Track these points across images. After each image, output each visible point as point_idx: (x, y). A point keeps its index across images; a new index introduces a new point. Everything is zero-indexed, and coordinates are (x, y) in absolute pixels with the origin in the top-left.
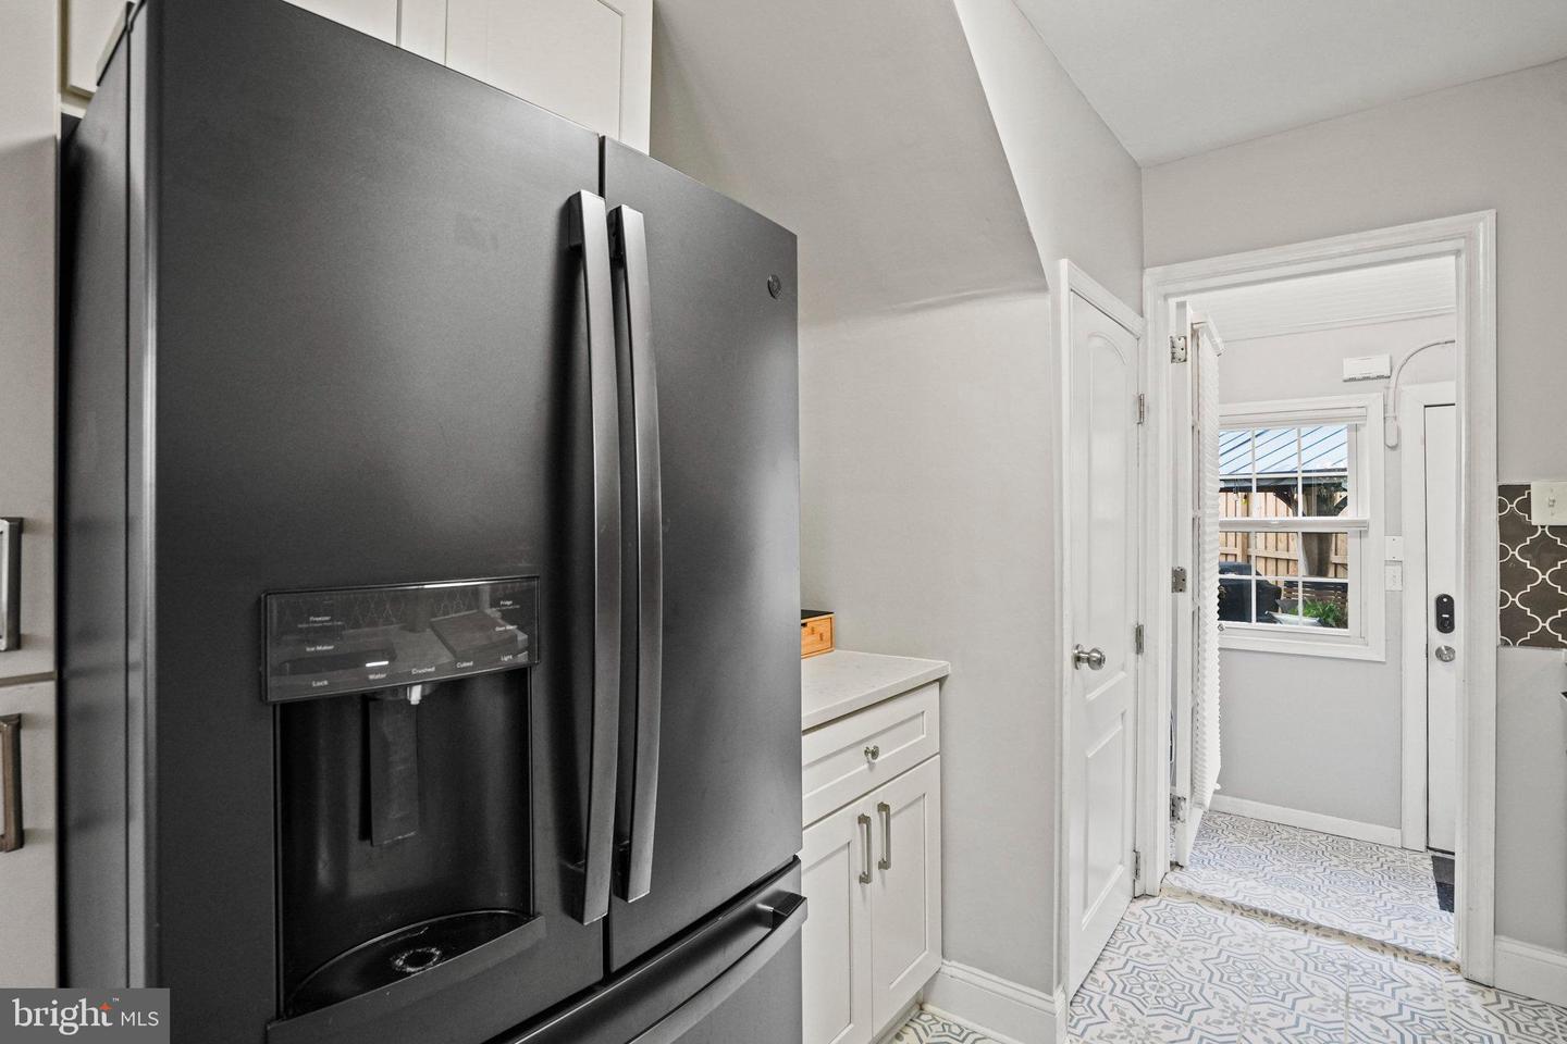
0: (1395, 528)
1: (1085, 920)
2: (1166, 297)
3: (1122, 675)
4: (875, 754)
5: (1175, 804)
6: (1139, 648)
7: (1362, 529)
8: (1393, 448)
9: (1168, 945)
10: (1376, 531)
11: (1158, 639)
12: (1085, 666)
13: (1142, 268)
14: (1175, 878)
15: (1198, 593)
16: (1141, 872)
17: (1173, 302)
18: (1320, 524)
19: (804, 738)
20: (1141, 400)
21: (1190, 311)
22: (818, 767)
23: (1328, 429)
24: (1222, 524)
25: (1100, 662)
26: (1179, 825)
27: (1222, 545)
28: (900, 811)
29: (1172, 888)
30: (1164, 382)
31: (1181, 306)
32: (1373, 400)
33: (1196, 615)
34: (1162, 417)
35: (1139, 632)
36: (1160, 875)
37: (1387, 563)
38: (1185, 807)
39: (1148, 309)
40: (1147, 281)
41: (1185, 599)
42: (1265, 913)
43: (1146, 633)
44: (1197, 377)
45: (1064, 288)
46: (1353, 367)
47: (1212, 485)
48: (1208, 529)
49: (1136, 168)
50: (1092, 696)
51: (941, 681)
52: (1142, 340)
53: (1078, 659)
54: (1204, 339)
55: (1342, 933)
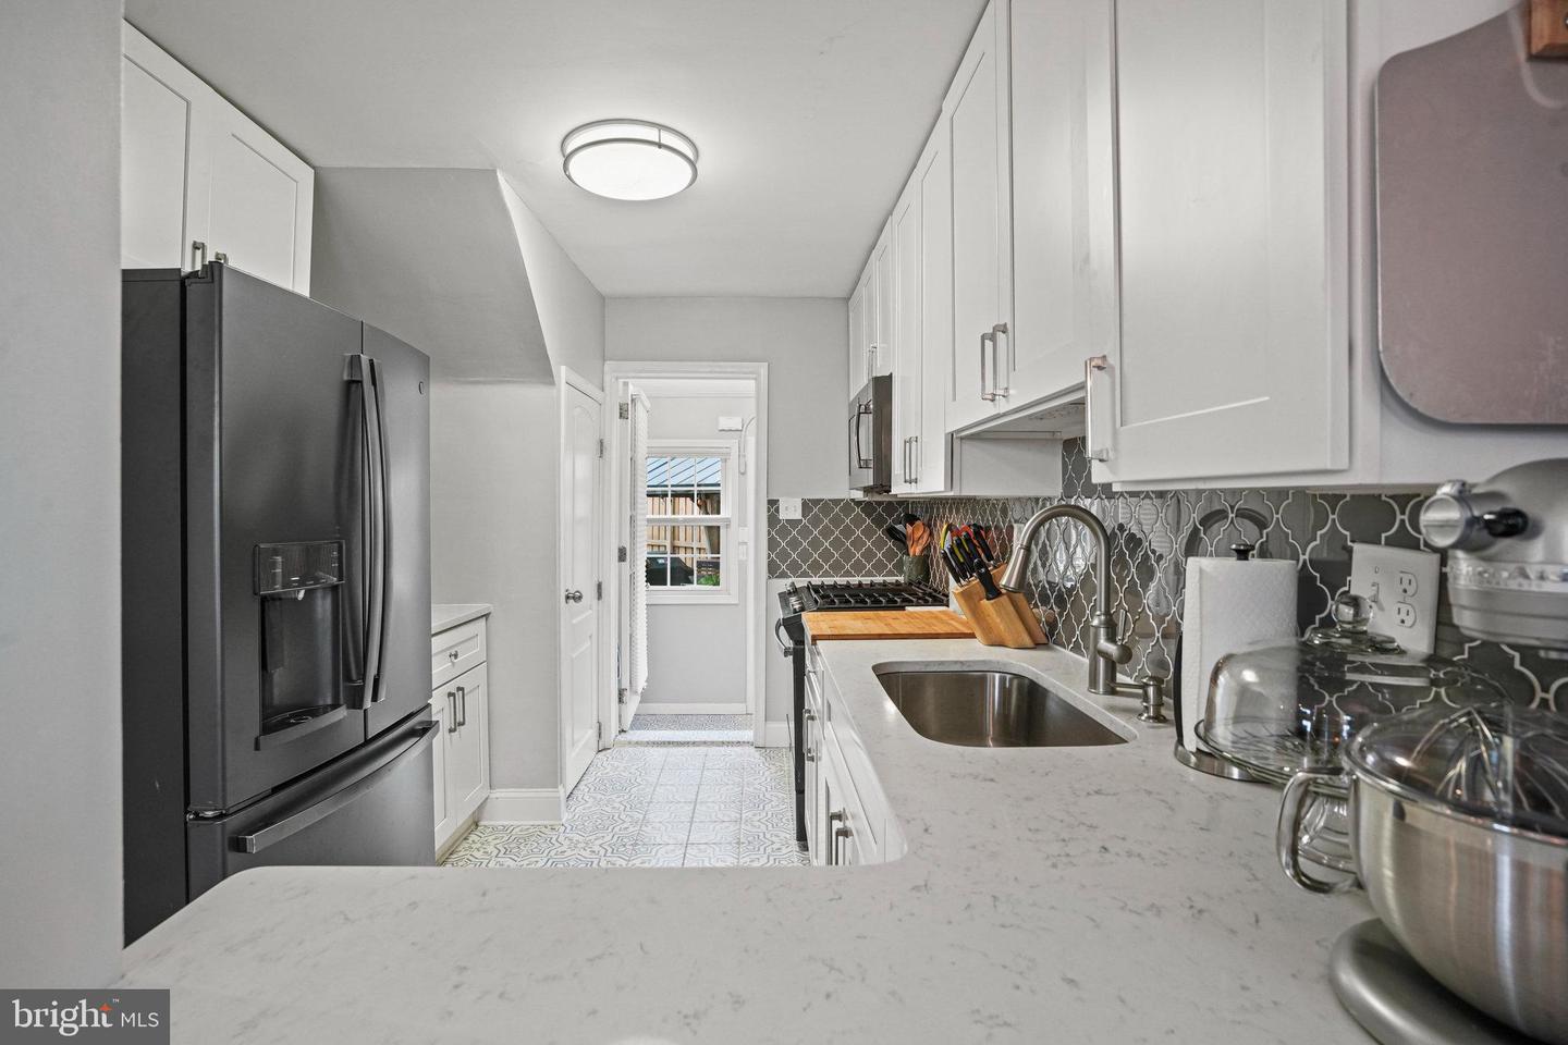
0: (742, 523)
1: (574, 754)
2: (617, 378)
3: (590, 612)
4: (456, 656)
5: (621, 693)
6: (600, 596)
7: (728, 522)
8: (743, 474)
9: (618, 767)
10: (734, 524)
11: (611, 591)
12: (572, 601)
13: (604, 360)
14: (623, 737)
15: (633, 564)
16: (602, 735)
17: (621, 381)
18: (712, 519)
19: (433, 639)
20: (601, 442)
21: (631, 387)
22: (440, 656)
23: (709, 461)
24: (649, 520)
25: (580, 598)
26: (623, 706)
27: (649, 538)
28: (471, 691)
29: (620, 742)
30: (615, 429)
31: (626, 384)
32: (733, 444)
33: (632, 577)
34: (613, 453)
35: (599, 586)
36: (613, 736)
37: (739, 544)
38: (627, 693)
39: (607, 385)
40: (606, 368)
41: (626, 565)
42: (669, 743)
43: (603, 586)
44: (634, 429)
45: (563, 381)
46: (725, 423)
47: (642, 490)
48: (639, 523)
49: (602, 299)
50: (574, 621)
51: (486, 616)
52: (603, 406)
53: (568, 597)
54: (639, 405)
55: (705, 743)
